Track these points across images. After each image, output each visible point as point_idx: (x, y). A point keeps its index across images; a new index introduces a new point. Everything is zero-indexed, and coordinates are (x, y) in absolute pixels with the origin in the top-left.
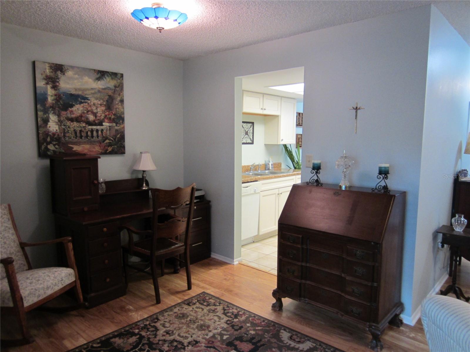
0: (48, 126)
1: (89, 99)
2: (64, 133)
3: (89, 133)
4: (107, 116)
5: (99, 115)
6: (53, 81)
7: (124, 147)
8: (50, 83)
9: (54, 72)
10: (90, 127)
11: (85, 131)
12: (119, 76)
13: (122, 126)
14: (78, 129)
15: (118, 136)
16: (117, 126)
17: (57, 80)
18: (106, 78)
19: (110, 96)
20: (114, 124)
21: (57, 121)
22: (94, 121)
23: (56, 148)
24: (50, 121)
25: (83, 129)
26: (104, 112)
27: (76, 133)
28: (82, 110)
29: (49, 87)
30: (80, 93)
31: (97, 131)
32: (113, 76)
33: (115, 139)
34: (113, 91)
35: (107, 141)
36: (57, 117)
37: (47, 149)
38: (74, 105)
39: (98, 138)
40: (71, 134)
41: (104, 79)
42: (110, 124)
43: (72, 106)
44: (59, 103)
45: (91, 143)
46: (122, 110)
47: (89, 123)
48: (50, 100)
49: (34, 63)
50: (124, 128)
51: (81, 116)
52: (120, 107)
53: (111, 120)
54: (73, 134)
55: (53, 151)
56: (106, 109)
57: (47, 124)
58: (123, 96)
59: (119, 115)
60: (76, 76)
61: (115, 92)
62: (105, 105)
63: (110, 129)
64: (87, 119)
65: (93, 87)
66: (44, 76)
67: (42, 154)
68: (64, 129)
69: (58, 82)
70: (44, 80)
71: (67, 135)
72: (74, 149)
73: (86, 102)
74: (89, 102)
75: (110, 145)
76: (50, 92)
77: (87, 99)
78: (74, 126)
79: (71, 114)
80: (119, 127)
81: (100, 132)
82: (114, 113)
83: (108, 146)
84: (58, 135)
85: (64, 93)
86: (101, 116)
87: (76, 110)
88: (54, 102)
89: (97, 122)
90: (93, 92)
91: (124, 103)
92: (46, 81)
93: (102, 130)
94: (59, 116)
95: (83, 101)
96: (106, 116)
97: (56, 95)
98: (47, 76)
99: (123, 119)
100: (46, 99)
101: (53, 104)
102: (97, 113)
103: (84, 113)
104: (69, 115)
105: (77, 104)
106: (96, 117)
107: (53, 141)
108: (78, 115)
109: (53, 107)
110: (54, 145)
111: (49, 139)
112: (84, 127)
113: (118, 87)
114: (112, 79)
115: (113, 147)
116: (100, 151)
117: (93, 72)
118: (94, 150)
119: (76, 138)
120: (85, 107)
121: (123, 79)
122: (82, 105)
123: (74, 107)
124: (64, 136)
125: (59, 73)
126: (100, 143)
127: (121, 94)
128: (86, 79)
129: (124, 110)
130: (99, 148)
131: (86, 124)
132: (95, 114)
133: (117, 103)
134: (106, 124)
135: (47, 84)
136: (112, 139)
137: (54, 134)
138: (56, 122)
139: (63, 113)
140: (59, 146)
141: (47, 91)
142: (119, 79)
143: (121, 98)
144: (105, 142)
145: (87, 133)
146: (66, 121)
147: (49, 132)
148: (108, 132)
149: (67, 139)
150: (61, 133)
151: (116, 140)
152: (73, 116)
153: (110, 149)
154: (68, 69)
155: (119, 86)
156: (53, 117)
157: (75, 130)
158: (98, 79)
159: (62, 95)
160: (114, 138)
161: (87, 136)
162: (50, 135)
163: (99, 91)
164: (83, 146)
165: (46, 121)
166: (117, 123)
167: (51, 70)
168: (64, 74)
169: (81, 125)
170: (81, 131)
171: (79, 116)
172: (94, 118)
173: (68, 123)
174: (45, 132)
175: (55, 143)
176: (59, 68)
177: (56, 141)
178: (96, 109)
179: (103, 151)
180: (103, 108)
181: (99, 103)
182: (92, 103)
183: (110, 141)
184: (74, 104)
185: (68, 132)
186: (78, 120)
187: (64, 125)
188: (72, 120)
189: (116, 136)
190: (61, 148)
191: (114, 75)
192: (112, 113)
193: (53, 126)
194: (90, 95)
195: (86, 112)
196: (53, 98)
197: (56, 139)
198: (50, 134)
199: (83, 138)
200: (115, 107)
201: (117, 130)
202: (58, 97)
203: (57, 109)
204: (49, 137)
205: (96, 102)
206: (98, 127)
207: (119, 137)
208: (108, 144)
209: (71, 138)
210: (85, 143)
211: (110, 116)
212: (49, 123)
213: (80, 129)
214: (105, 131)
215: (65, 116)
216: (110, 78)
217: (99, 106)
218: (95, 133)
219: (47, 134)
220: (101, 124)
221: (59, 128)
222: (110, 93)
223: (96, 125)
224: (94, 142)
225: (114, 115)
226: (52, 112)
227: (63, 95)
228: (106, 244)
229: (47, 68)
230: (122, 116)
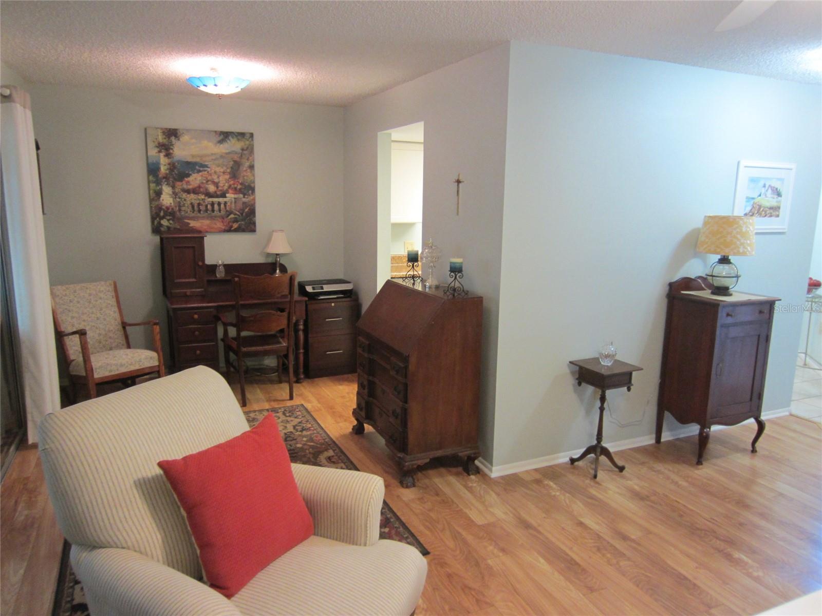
0: (161, 199)
1: (209, 166)
2: (180, 206)
3: (209, 207)
4: (232, 186)
5: (221, 184)
6: (166, 148)
7: (254, 224)
8: (163, 151)
9: (167, 139)
10: (211, 200)
11: (204, 204)
12: (248, 136)
13: (252, 198)
14: (196, 203)
15: (246, 210)
16: (244, 197)
17: (172, 147)
18: (229, 140)
19: (235, 162)
20: (241, 196)
21: (171, 193)
22: (215, 192)
23: (170, 224)
24: (164, 193)
25: (201, 202)
26: (227, 181)
27: (193, 207)
28: (200, 180)
29: (162, 155)
30: (198, 160)
31: (219, 204)
32: (239, 137)
33: (242, 214)
34: (240, 155)
35: (232, 216)
36: (171, 188)
37: (160, 225)
38: (191, 175)
39: (220, 212)
40: (187, 208)
41: (228, 141)
42: (236, 196)
43: (188, 175)
44: (173, 173)
45: (212, 218)
46: (252, 178)
47: (209, 195)
48: (163, 169)
49: (146, 129)
50: (254, 199)
51: (199, 187)
52: (249, 174)
53: (236, 191)
54: (190, 207)
55: (167, 226)
56: (230, 178)
57: (160, 197)
58: (254, 161)
59: (247, 184)
60: (194, 141)
61: (241, 156)
62: (230, 173)
63: (235, 202)
64: (207, 189)
65: (213, 152)
66: (156, 143)
67: (156, 230)
68: (179, 202)
69: (172, 149)
70: (156, 148)
71: (183, 208)
72: (191, 225)
73: (205, 171)
74: (209, 169)
75: (236, 221)
76: (163, 161)
77: (206, 166)
78: (191, 199)
79: (187, 184)
80: (247, 200)
81: (222, 206)
82: (240, 182)
83: (234, 222)
84: (173, 209)
85: (179, 162)
86: (224, 186)
87: (193, 180)
88: (167, 172)
89: (218, 193)
90: (214, 157)
91: (254, 169)
92: (158, 149)
93: (225, 203)
94: (173, 187)
95: (201, 169)
96: (230, 187)
97: (169, 164)
98: (159, 143)
99: (253, 189)
100: (158, 169)
101: (166, 174)
102: (219, 182)
103: (203, 183)
104: (185, 187)
105: (194, 173)
106: (217, 187)
107: (167, 215)
108: (196, 185)
109: (166, 178)
110: (168, 220)
111: (162, 214)
112: (203, 199)
113: (246, 150)
114: (238, 140)
115: (239, 223)
116: (223, 228)
117: (214, 134)
118: (216, 226)
119: (193, 212)
120: (204, 176)
121: (252, 140)
122: (200, 174)
123: (191, 176)
124: (180, 210)
125: (173, 138)
126: (223, 219)
127: (250, 158)
128: (205, 143)
129: (254, 179)
130: (222, 224)
131: (205, 196)
132: (216, 184)
133: (245, 169)
134: (230, 196)
135: (160, 152)
136: (238, 213)
137: (168, 208)
138: (170, 195)
139: (178, 184)
140: (173, 220)
141: (160, 160)
142: (248, 140)
143: (251, 162)
144: (229, 217)
145: (206, 206)
146: (182, 193)
147: (162, 206)
148: (233, 205)
149: (183, 213)
150: (176, 207)
151: (244, 214)
152: (190, 187)
153: (235, 226)
154: (183, 133)
155: (247, 148)
156: (166, 190)
157: (191, 204)
158: (221, 142)
159: (176, 164)
160: (241, 212)
161: (207, 210)
162: (164, 209)
163: (222, 157)
164: (201, 221)
165: (159, 194)
166: (244, 195)
167: (164, 136)
168: (179, 140)
169: (199, 197)
170: (199, 204)
171: (197, 187)
172: (216, 189)
173: (184, 195)
174: (158, 205)
175: (168, 218)
176: (172, 133)
177: (169, 216)
178: (218, 177)
179: (227, 228)
180: (227, 177)
181: (222, 170)
182: (213, 171)
183: (236, 216)
184: (190, 173)
185: (184, 205)
186: (195, 191)
187: (180, 198)
188: (188, 192)
189: (243, 210)
190: (175, 223)
191: (241, 135)
192: (239, 182)
193: (167, 199)
194: (210, 161)
195: (205, 182)
196: (166, 167)
197: (170, 213)
198: (164, 207)
199: (202, 212)
200: (242, 175)
201: (244, 203)
202: (172, 167)
203: (171, 179)
204: (162, 212)
205: (218, 169)
206: (221, 200)
207: (248, 211)
208: (233, 220)
209: (187, 213)
210: (203, 218)
211: (236, 186)
212: (162, 196)
213: (198, 202)
214: (229, 204)
215: (180, 187)
216: (235, 139)
217: (222, 174)
218: (216, 207)
219: (160, 208)
220: (223, 195)
221: (174, 201)
222: (236, 158)
223: (217, 196)
224: (215, 217)
225: (241, 184)
226: (166, 183)
227: (178, 164)
228: (197, 333)
229: (160, 134)
230: (252, 185)
